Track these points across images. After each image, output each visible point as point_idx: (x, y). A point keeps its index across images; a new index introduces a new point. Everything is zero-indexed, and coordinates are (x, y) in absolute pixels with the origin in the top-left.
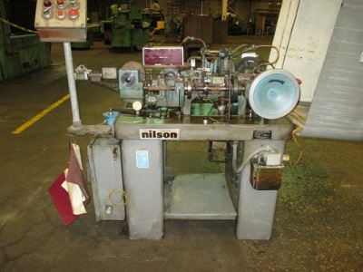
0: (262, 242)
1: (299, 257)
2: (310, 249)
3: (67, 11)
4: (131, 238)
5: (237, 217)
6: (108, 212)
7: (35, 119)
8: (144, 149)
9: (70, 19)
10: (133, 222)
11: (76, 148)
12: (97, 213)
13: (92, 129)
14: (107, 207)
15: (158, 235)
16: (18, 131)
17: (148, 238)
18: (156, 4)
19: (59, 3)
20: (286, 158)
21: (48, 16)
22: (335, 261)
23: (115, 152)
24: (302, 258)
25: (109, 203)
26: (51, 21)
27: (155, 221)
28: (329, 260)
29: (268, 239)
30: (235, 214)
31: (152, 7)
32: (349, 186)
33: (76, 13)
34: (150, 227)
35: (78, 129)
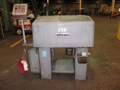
0: (83, 81)
1: (94, 86)
2: (98, 83)
3: (21, 10)
4: (42, 79)
5: (75, 72)
6: (35, 70)
7: (17, 43)
8: (45, 51)
9: (22, 13)
10: (42, 73)
11: (25, 50)
12: (32, 70)
13: (30, 45)
14: (34, 68)
15: (50, 78)
16: (12, 46)
17: (47, 79)
18: (58, 6)
19: (19, 8)
20: (89, 54)
21: (16, 12)
22: (106, 87)
23: (36, 51)
24: (95, 86)
25: (35, 67)
26: (17, 13)
27: (49, 73)
28: (104, 87)
29: (85, 80)
30: (74, 72)
31: (57, 7)
32: (115, 64)
33: (24, 11)
34: (47, 75)
35: (25, 44)
